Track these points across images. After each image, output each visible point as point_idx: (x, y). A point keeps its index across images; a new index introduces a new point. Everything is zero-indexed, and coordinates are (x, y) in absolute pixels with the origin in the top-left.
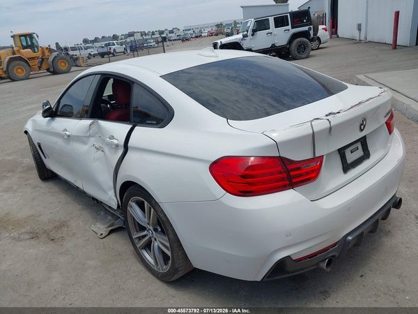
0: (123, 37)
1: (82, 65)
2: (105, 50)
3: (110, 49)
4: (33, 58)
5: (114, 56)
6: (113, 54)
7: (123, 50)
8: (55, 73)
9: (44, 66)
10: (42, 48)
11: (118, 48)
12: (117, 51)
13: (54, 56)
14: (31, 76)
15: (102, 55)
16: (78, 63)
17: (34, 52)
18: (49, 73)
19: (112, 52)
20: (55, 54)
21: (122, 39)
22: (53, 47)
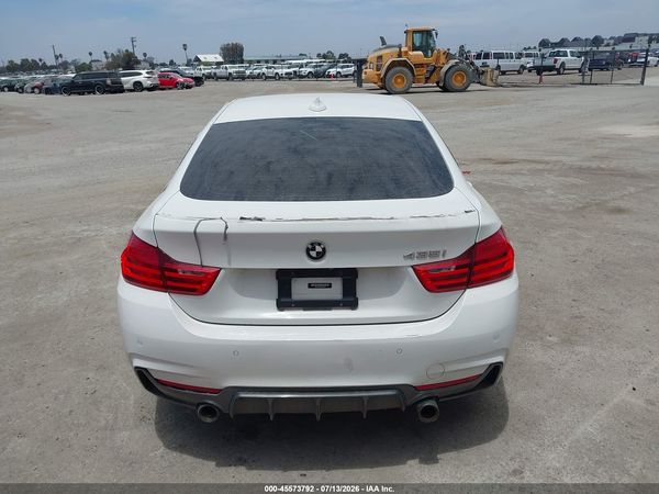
0: (612, 41)
1: (489, 82)
2: (549, 62)
3: (556, 61)
4: (422, 65)
5: (559, 73)
6: (558, 70)
7: (579, 66)
8: (445, 89)
9: (434, 77)
10: (439, 51)
11: (571, 60)
12: (567, 66)
13: (450, 65)
14: (411, 90)
15: (540, 70)
16: (482, 78)
17: (426, 56)
18: (438, 89)
19: (558, 66)
20: (452, 62)
21: (608, 45)
22: (454, 51)
